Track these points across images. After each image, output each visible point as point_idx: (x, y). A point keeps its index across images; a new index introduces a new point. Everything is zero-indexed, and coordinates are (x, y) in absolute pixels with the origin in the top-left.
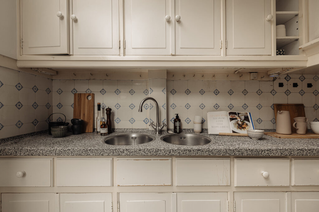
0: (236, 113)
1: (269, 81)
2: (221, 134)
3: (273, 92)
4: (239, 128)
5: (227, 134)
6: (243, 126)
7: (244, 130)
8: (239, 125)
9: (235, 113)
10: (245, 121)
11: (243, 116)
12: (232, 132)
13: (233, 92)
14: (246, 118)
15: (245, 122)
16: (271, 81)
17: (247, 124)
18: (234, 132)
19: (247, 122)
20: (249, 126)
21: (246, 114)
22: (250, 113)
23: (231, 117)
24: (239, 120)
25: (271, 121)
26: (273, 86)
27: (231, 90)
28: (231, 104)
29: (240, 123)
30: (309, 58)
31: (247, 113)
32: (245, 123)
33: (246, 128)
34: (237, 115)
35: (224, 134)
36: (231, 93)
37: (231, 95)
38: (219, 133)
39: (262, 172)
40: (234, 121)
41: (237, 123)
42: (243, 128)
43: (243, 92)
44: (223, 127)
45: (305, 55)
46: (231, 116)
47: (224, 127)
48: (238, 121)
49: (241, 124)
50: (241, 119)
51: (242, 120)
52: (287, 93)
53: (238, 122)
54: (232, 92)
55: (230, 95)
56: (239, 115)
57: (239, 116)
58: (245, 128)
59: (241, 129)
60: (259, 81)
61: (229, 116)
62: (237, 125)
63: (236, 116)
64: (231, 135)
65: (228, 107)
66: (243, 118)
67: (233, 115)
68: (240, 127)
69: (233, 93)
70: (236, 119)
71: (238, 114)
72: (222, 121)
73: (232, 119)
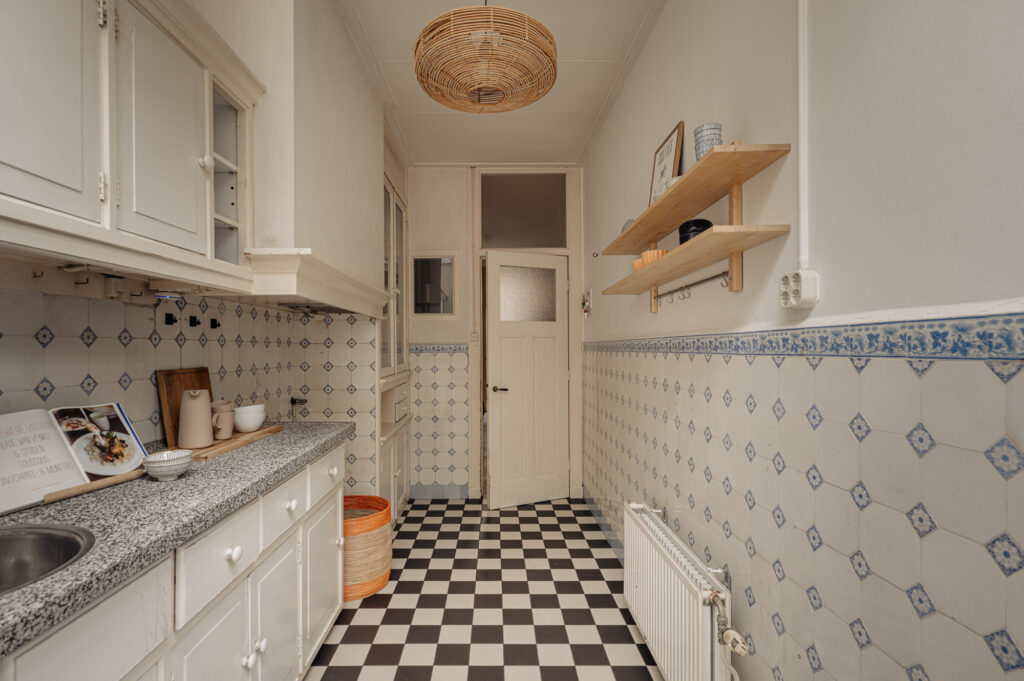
0: (78, 410)
1: (147, 306)
2: (52, 498)
3: (154, 337)
4: (107, 460)
5: (74, 492)
6: (116, 450)
7: (122, 461)
8: (102, 448)
9: (76, 413)
10: (114, 434)
11: (103, 416)
12: (88, 481)
13: (53, 337)
14: (116, 424)
15: (115, 437)
16: (150, 307)
17: (123, 442)
18: (93, 477)
19: (120, 436)
20: (130, 446)
21: (109, 410)
22: (118, 405)
23: (70, 429)
24: (97, 432)
25: (151, 419)
26: (153, 319)
27: (45, 328)
28: (45, 380)
29: (103, 442)
30: (255, 278)
31: (111, 407)
32: (116, 441)
33: (125, 454)
34: (83, 417)
35: (63, 495)
36: (44, 338)
37: (44, 345)
38: (45, 496)
39: (228, 551)
40: (82, 441)
41: (96, 444)
42: (117, 456)
43: (82, 337)
44: (51, 470)
45: (249, 269)
46: (68, 425)
47: (57, 468)
48: (95, 436)
49: (108, 445)
50: (102, 430)
51: (104, 433)
52: (180, 340)
53: (97, 440)
54: (50, 336)
55: (41, 347)
56: (92, 415)
57: (91, 421)
58: (122, 455)
59: (112, 461)
60: (125, 304)
61: (60, 423)
62: (97, 450)
63: (85, 423)
64: (88, 488)
65: (37, 390)
66: (105, 422)
67: (74, 420)
68: (108, 454)
69: (51, 340)
70: (86, 431)
71: (88, 412)
72: (41, 447)
73: (73, 436)
